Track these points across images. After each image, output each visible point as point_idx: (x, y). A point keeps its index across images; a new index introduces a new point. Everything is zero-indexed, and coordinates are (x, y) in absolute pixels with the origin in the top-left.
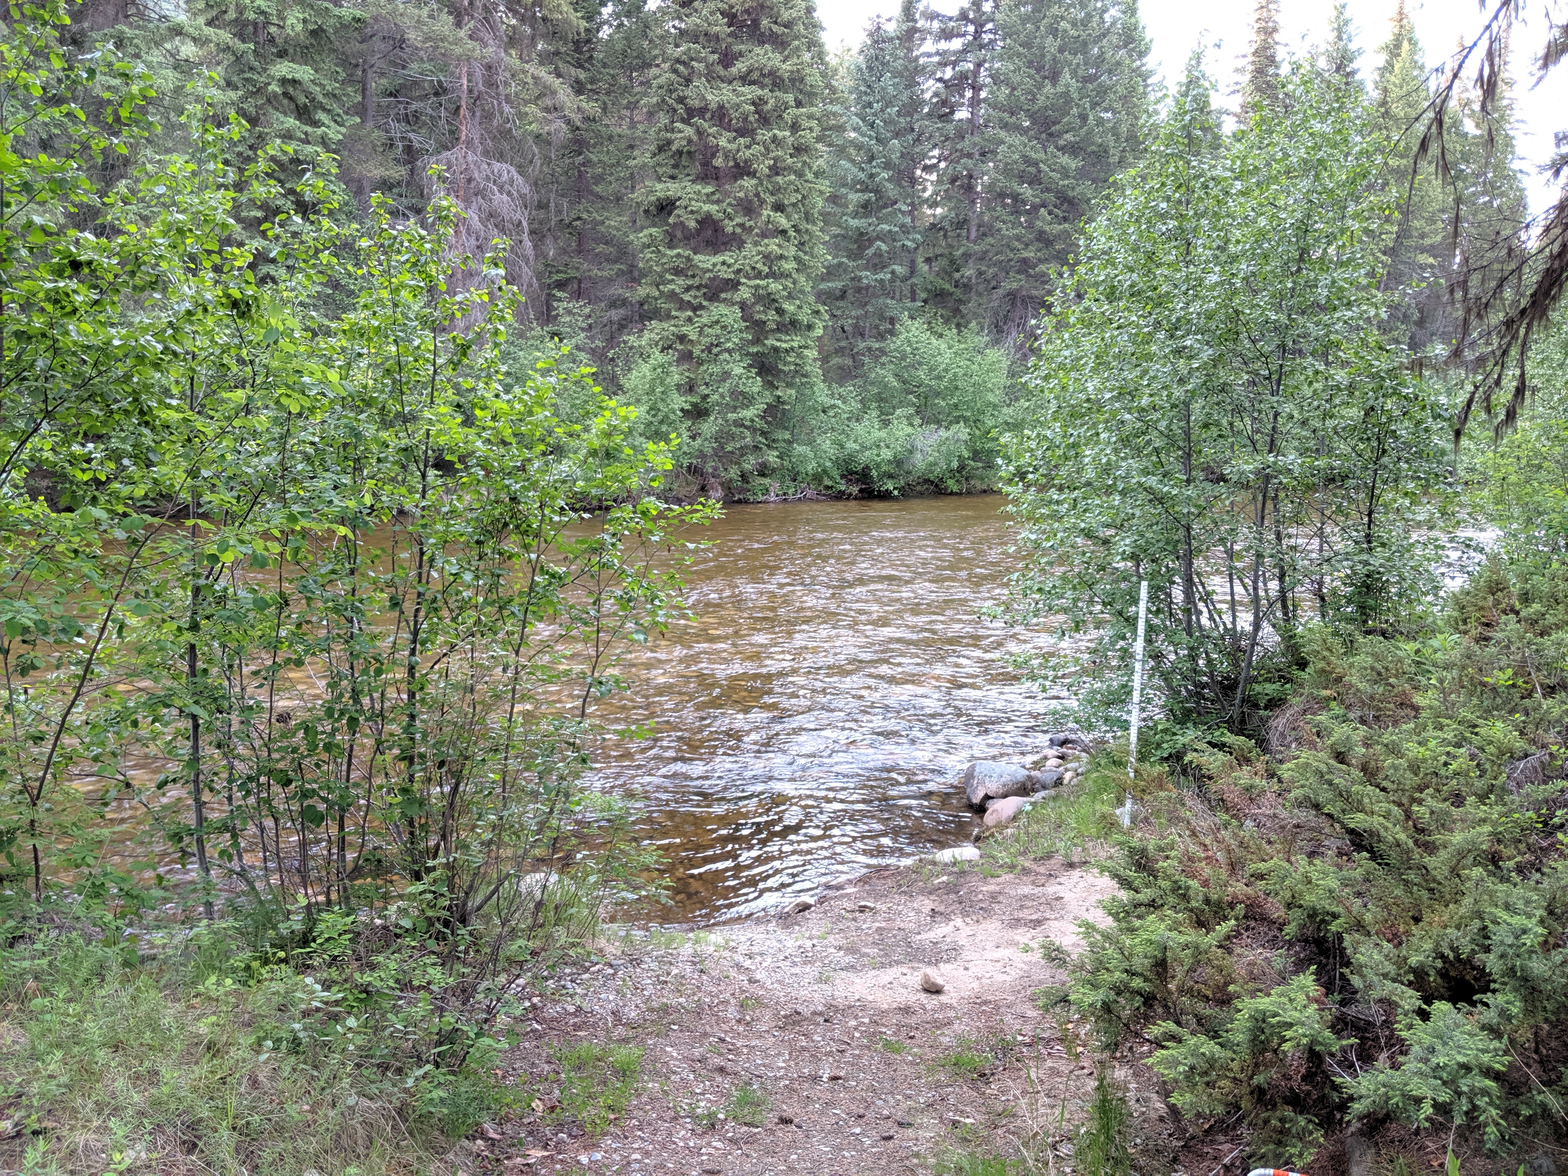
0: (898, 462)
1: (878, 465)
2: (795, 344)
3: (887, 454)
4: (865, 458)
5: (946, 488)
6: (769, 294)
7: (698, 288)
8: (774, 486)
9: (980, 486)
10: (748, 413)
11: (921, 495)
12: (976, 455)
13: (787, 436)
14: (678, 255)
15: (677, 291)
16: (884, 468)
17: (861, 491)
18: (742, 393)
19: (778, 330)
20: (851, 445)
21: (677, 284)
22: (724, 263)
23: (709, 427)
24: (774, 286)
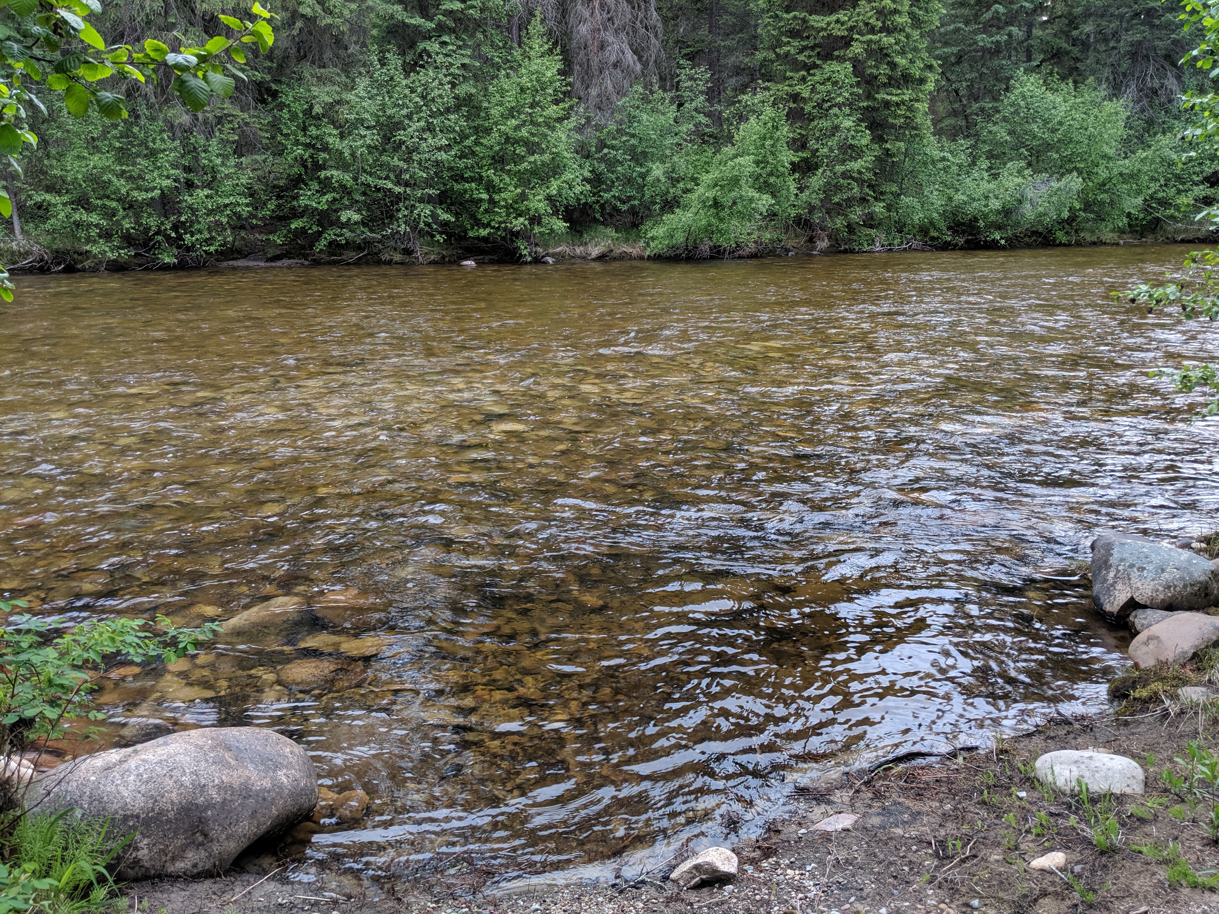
0: (1006, 212)
1: (985, 216)
2: (906, 98)
3: (995, 204)
4: (972, 209)
5: (1054, 240)
6: (881, 49)
7: (812, 48)
8: (880, 237)
9: (1088, 237)
10: (856, 165)
11: (1029, 246)
12: (1087, 206)
13: (895, 188)
14: (795, 18)
15: (793, 52)
16: (992, 218)
17: (967, 242)
18: (851, 147)
19: (890, 85)
20: (960, 197)
21: (792, 47)
22: (838, 21)
23: (816, 181)
24: (887, 40)
